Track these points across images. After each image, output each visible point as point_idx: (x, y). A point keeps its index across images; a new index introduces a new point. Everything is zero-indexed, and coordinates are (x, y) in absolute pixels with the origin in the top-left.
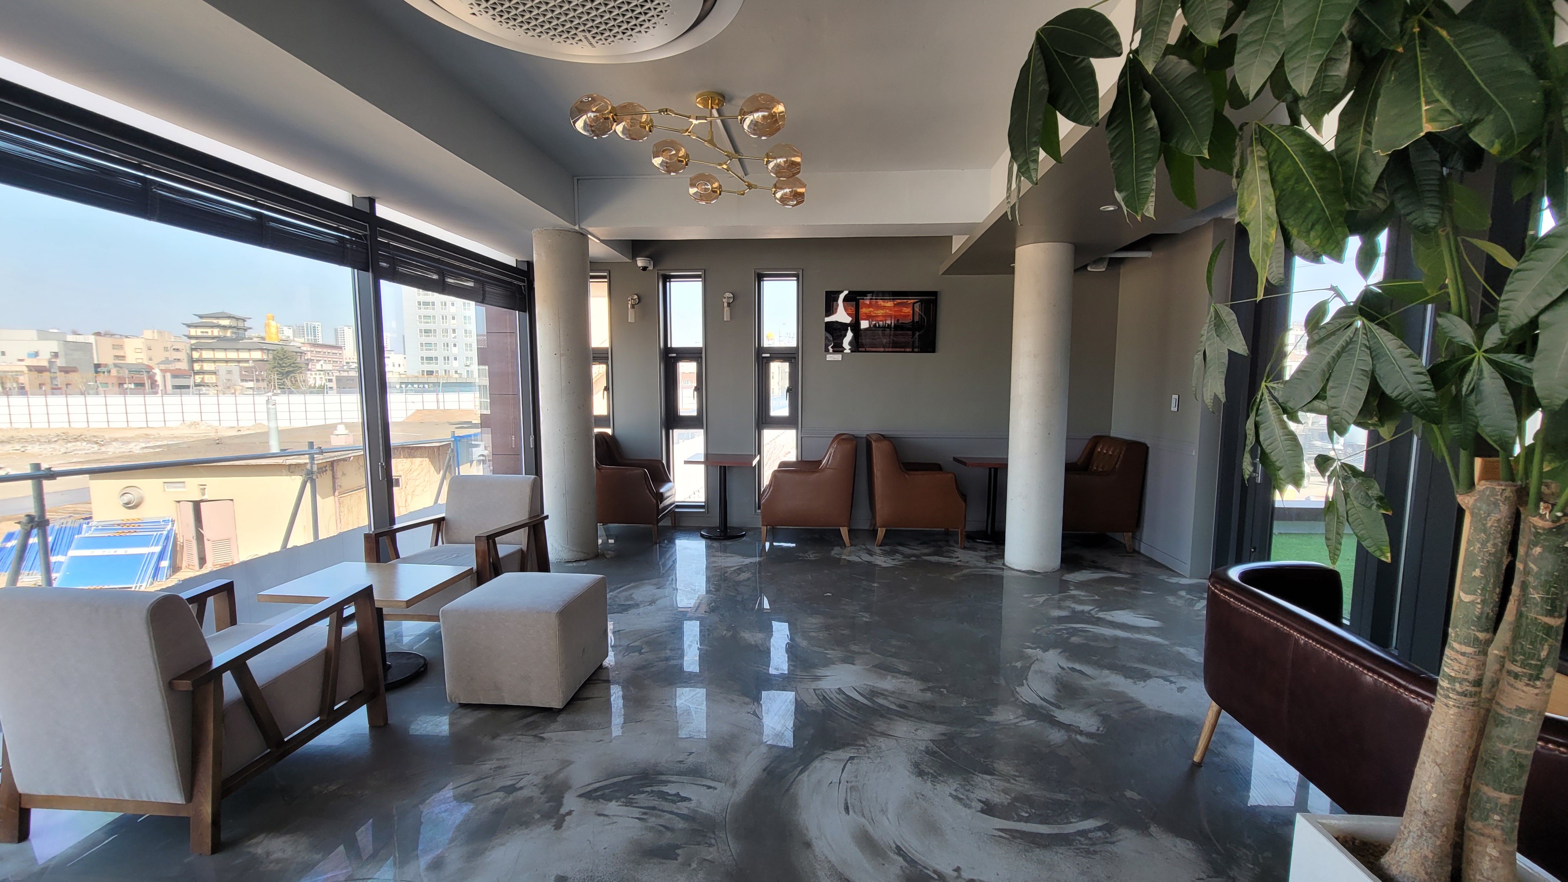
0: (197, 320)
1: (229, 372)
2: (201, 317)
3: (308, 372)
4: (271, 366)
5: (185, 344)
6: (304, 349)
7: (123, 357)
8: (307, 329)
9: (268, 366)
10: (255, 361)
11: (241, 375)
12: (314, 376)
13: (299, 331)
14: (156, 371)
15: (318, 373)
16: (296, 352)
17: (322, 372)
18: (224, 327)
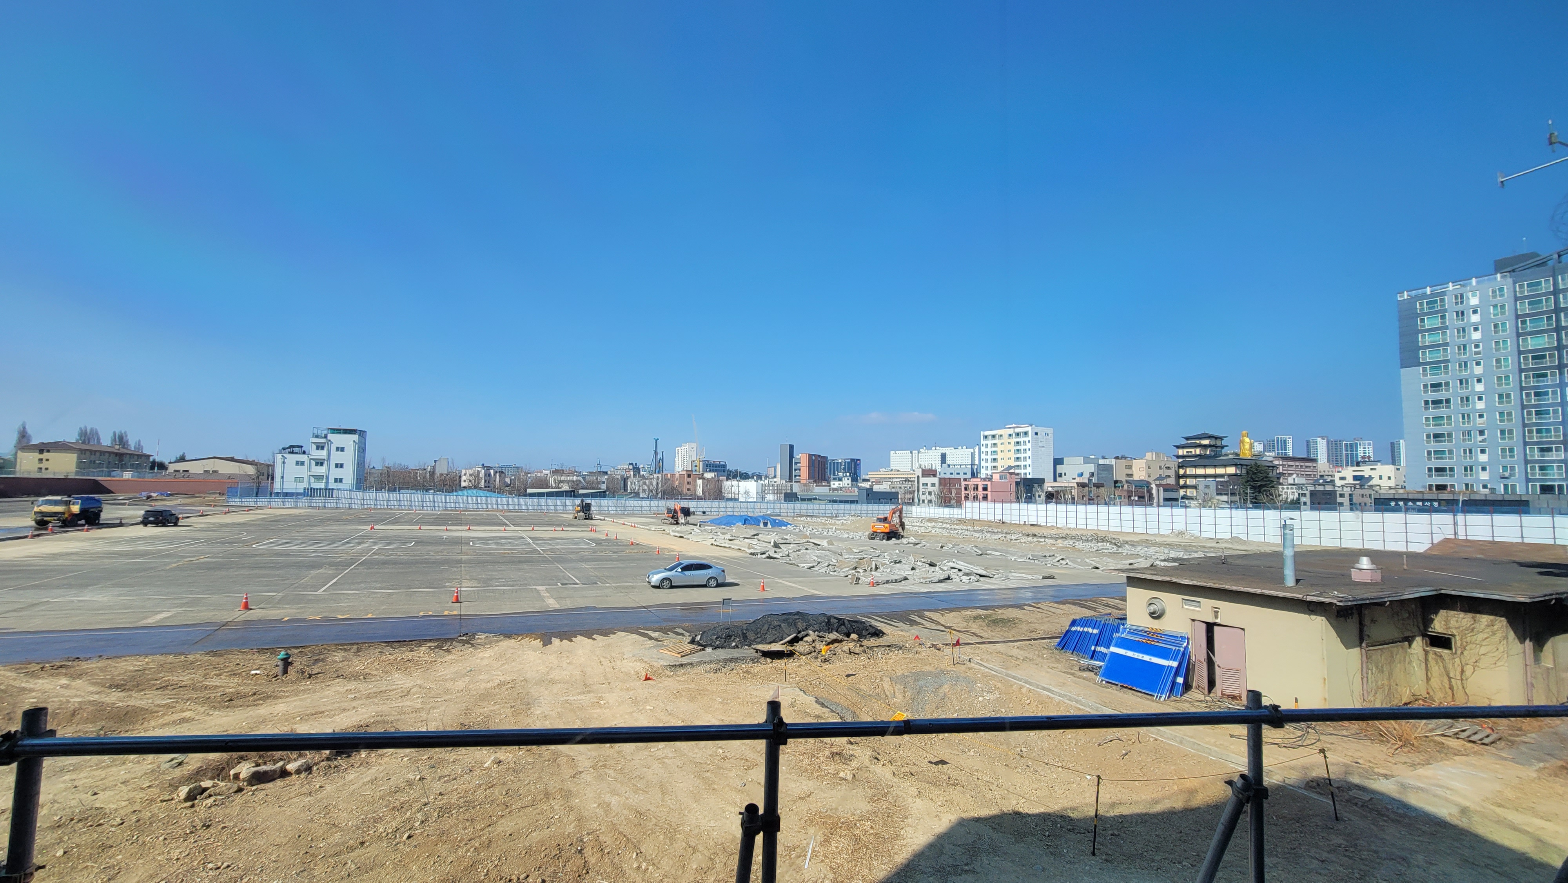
0: (1184, 442)
1: (1207, 487)
2: (1187, 439)
3: (1280, 487)
4: (1244, 480)
5: (1174, 463)
6: (1276, 463)
7: (1131, 475)
8: (1278, 443)
9: (1241, 481)
10: (1230, 475)
11: (1217, 489)
12: (1285, 490)
13: (1270, 446)
14: (1153, 486)
15: (1290, 487)
16: (1269, 467)
17: (1294, 487)
18: (1205, 446)
